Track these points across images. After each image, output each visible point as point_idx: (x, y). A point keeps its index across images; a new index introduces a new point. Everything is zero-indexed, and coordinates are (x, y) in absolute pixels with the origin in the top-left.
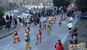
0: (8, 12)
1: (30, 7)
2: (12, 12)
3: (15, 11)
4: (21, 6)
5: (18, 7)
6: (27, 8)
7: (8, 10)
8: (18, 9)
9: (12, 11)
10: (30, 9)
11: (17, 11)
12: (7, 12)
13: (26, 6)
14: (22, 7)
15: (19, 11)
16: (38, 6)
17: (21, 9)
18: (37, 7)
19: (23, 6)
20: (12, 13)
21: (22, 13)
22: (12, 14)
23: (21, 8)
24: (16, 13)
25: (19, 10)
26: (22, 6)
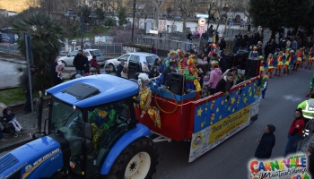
0: (74, 42)
1: (157, 25)
2: (89, 44)
3: (97, 39)
4: (123, 21)
5: (111, 23)
6: (144, 31)
7: (74, 36)
8: (109, 31)
9: (87, 39)
10: (156, 32)
11: (104, 41)
12: (70, 43)
13: (142, 23)
14: (125, 26)
15: (114, 41)
16: (188, 25)
17: (122, 32)
18: (184, 28)
19: (131, 20)
20: (87, 47)
21: (125, 48)
22: (88, 50)
23: (122, 29)
24: (101, 47)
25: (112, 35)
26: (126, 22)
